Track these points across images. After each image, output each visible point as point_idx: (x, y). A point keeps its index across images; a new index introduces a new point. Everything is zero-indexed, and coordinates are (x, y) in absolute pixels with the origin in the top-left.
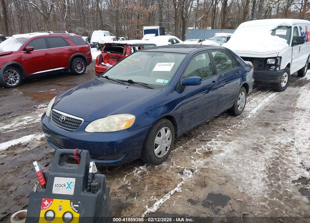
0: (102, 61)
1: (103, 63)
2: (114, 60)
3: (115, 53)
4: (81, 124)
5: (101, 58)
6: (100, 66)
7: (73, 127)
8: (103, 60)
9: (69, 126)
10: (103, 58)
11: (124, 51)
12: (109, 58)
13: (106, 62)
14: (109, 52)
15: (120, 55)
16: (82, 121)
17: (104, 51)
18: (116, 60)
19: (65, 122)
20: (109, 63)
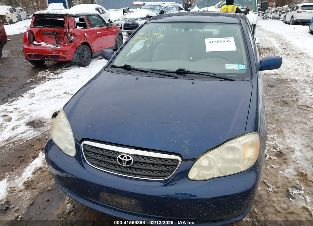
0: (34, 40)
1: (35, 43)
2: (51, 38)
3: (51, 27)
4: (176, 166)
5: (32, 35)
6: (32, 47)
7: (158, 174)
8: (35, 37)
9: (146, 173)
10: (35, 35)
11: (66, 24)
12: (43, 34)
13: (40, 41)
14: (41, 27)
15: (59, 30)
16: (178, 161)
17: (34, 25)
18: (54, 37)
19: (133, 166)
20: (43, 41)
